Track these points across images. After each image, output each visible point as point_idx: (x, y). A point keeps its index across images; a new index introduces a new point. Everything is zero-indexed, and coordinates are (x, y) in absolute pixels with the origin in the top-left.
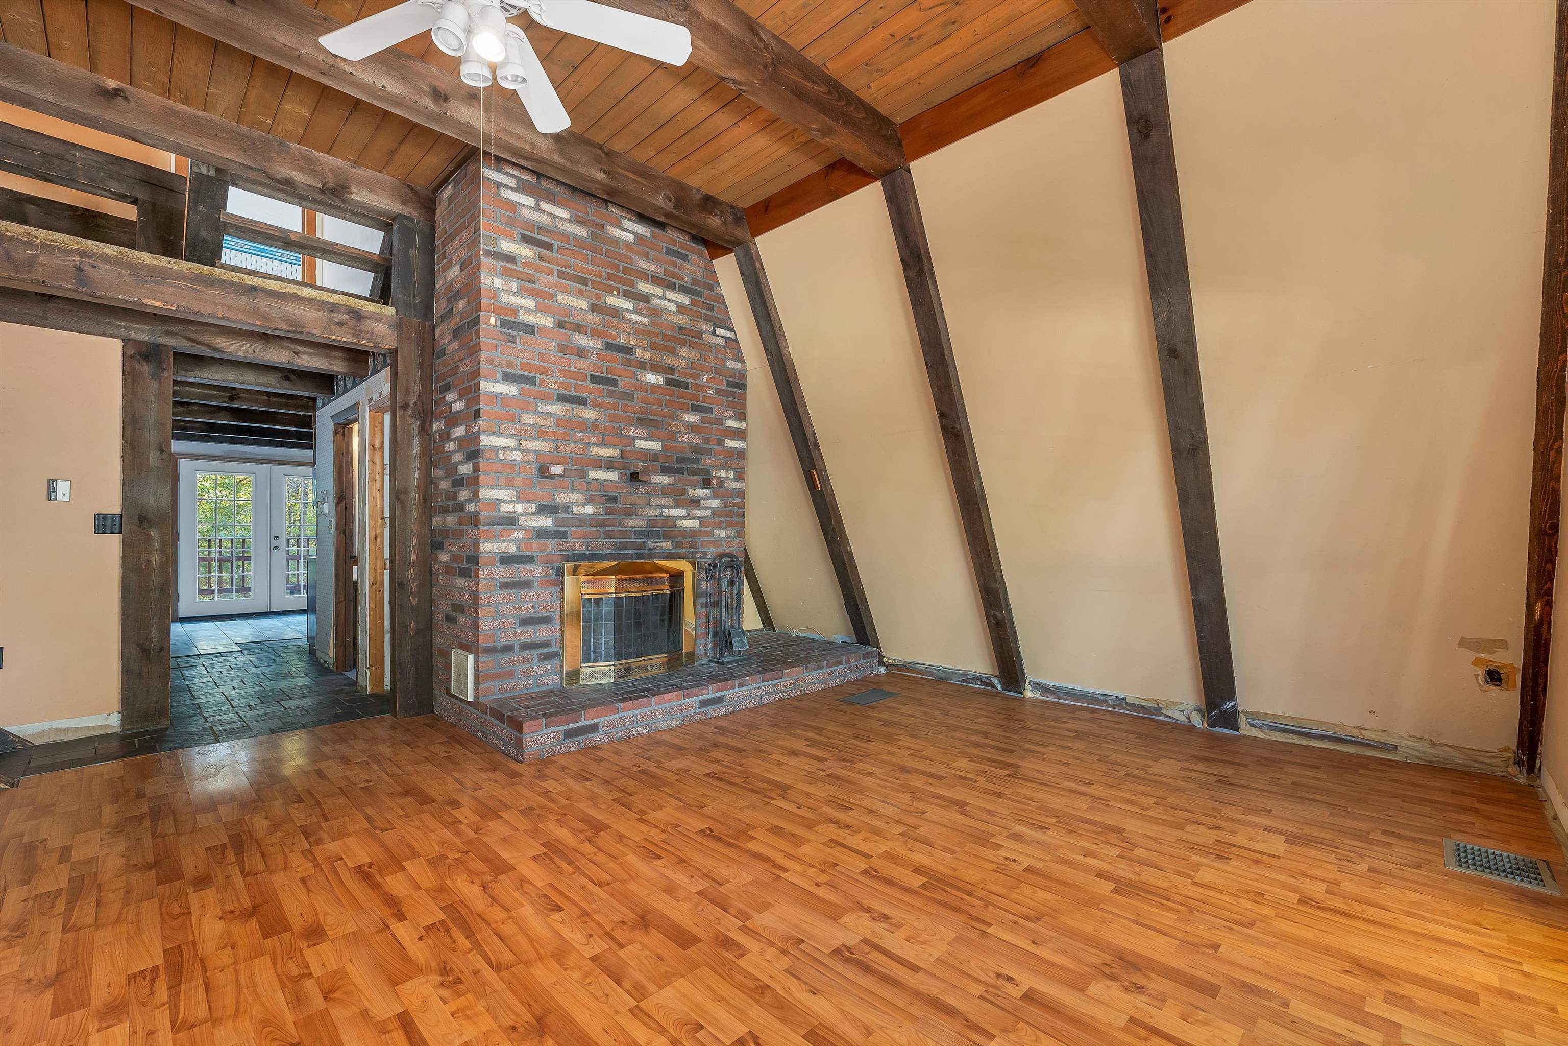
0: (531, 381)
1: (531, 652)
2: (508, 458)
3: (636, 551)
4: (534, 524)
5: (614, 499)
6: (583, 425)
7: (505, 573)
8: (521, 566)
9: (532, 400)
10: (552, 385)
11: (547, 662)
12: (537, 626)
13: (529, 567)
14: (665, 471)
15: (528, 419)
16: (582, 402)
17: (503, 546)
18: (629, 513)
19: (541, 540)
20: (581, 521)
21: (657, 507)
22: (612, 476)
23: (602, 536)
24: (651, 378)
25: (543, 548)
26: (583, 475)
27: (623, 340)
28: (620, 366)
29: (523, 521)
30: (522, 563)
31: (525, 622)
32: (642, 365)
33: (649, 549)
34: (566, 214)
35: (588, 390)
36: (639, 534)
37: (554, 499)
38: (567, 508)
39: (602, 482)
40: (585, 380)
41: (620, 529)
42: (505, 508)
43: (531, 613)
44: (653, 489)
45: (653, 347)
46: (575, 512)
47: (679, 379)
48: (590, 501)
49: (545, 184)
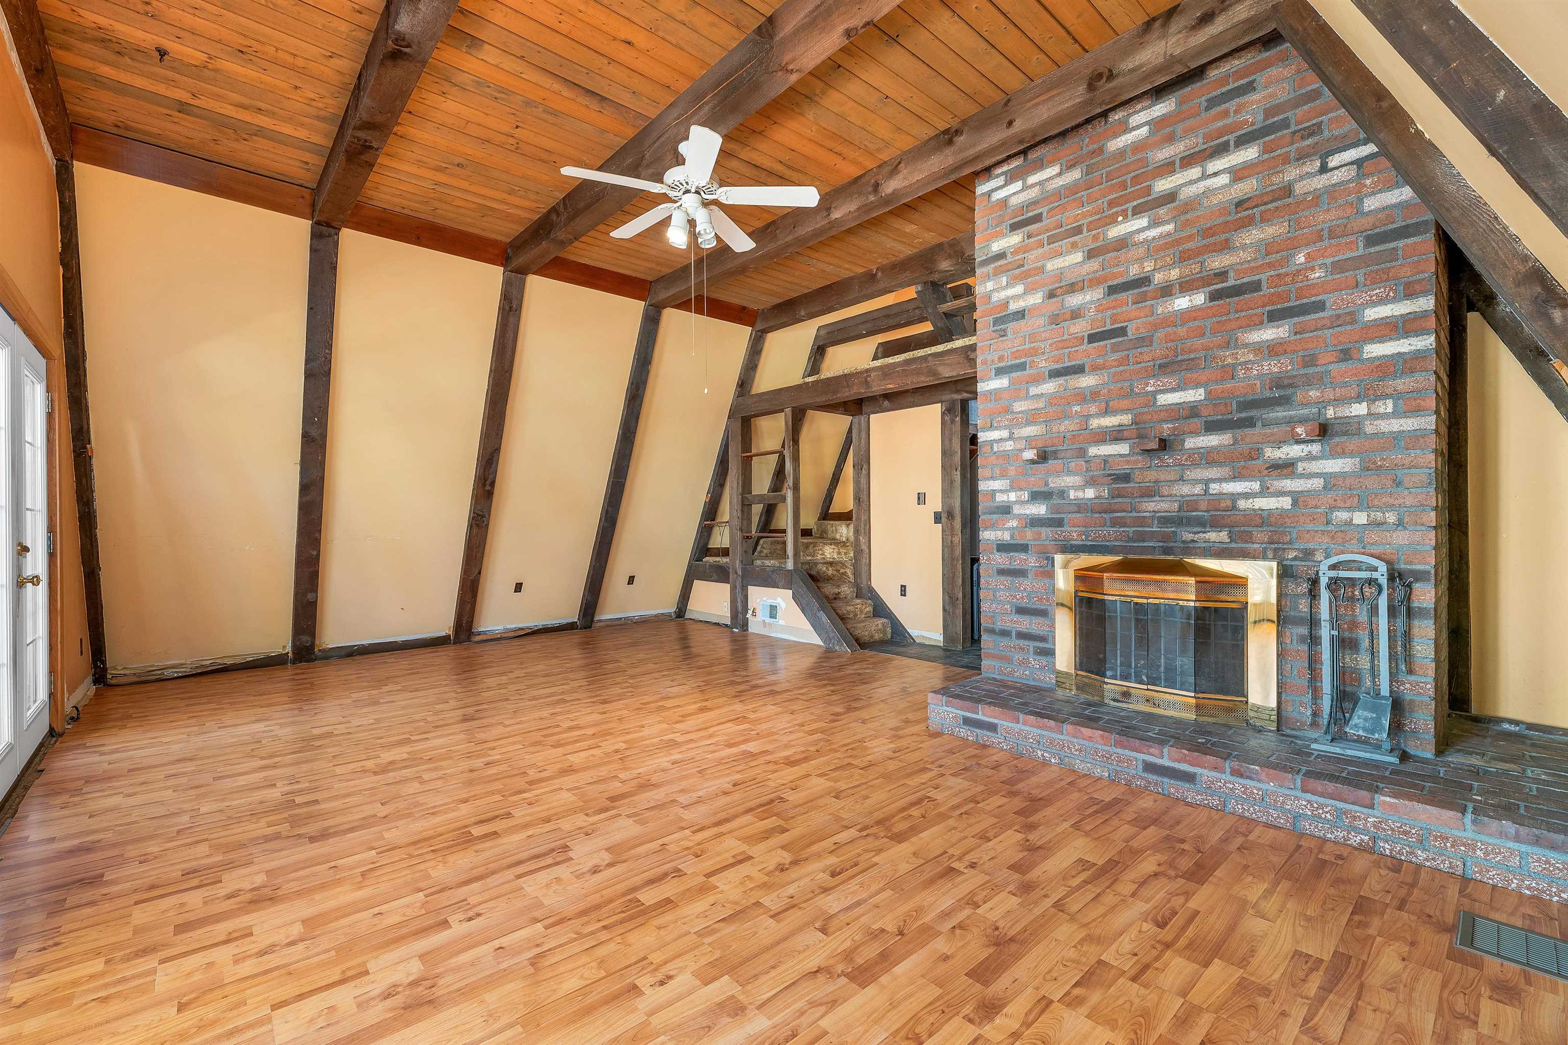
0: (1022, 367)
1: (1026, 642)
2: (1002, 449)
3: (1161, 544)
4: (1028, 512)
5: (1126, 478)
6: (1082, 397)
7: (1000, 560)
8: (1016, 554)
9: (1024, 386)
10: (1043, 364)
11: (1044, 658)
12: (1033, 618)
13: (1023, 556)
14: (1212, 427)
15: (1020, 406)
16: (1079, 370)
17: (999, 533)
18: (1150, 493)
19: (1035, 529)
20: (1081, 507)
21: (1196, 481)
22: (1123, 448)
23: (1108, 523)
24: (1182, 303)
25: (1038, 537)
26: (1082, 453)
27: (1134, 271)
28: (1131, 307)
29: (1017, 510)
30: (1016, 551)
31: (1021, 611)
32: (1166, 291)
33: (1183, 542)
34: (1053, 170)
35: (1087, 353)
36: (1165, 521)
37: (1046, 484)
38: (1062, 493)
39: (1106, 460)
40: (1082, 344)
41: (1135, 514)
42: (1000, 498)
43: (1025, 603)
44: (1190, 457)
45: (1184, 258)
46: (1072, 497)
47: (1239, 282)
48: (1091, 482)
49: (1032, 155)
